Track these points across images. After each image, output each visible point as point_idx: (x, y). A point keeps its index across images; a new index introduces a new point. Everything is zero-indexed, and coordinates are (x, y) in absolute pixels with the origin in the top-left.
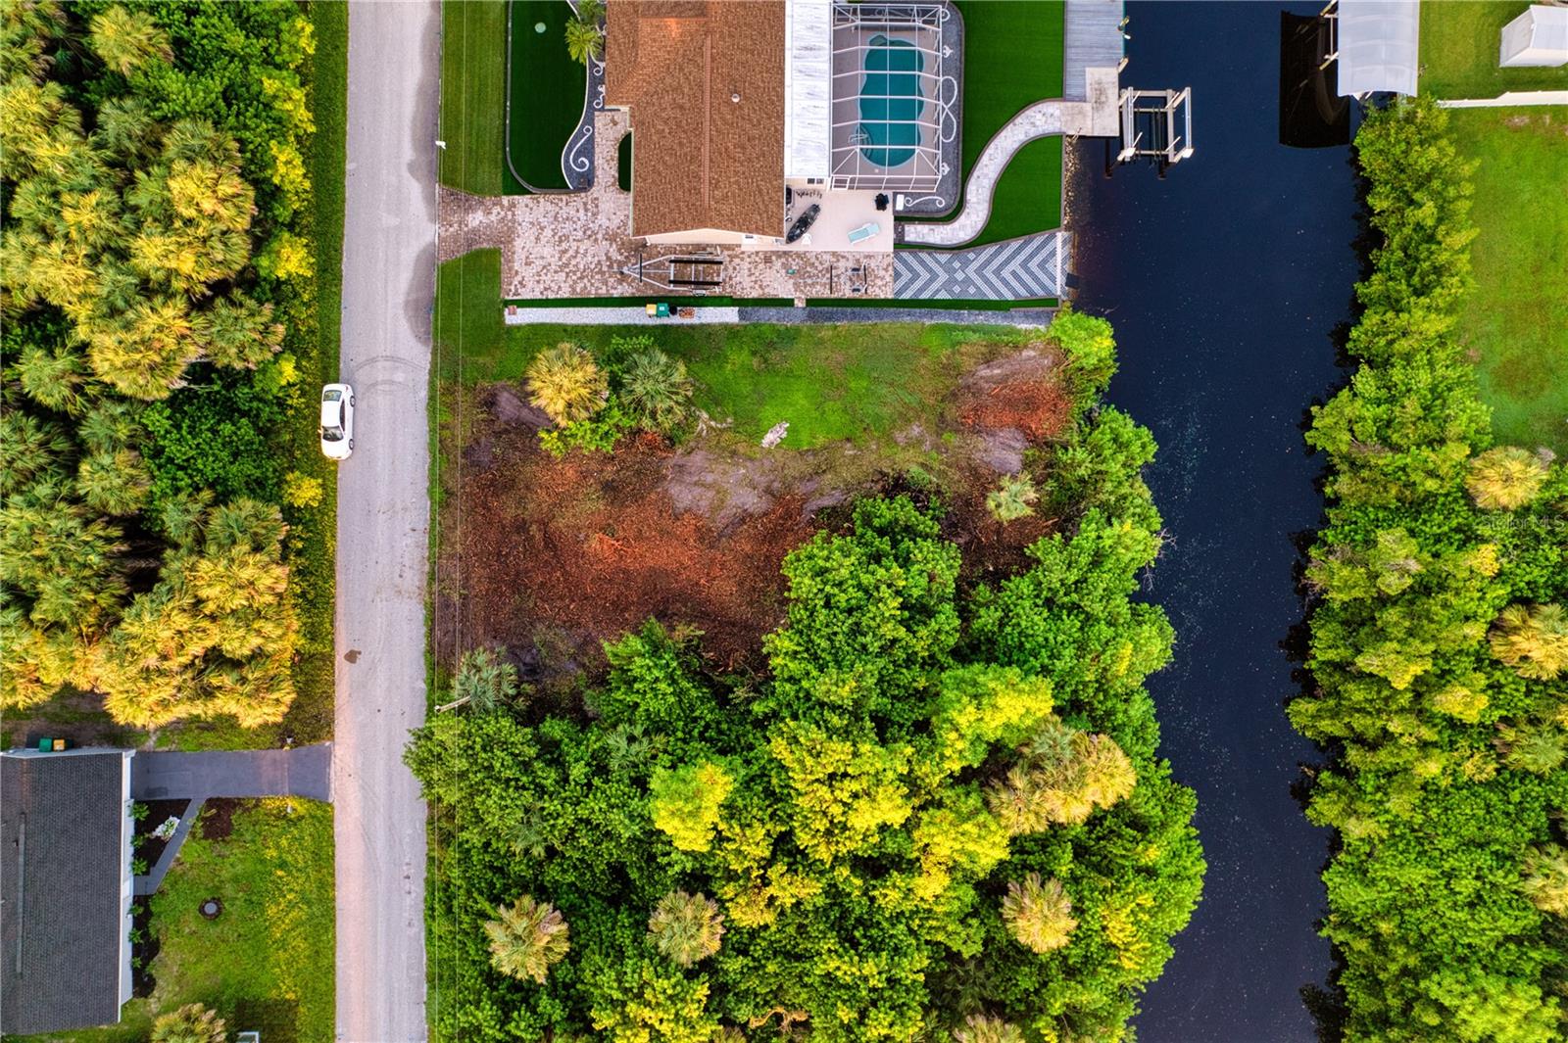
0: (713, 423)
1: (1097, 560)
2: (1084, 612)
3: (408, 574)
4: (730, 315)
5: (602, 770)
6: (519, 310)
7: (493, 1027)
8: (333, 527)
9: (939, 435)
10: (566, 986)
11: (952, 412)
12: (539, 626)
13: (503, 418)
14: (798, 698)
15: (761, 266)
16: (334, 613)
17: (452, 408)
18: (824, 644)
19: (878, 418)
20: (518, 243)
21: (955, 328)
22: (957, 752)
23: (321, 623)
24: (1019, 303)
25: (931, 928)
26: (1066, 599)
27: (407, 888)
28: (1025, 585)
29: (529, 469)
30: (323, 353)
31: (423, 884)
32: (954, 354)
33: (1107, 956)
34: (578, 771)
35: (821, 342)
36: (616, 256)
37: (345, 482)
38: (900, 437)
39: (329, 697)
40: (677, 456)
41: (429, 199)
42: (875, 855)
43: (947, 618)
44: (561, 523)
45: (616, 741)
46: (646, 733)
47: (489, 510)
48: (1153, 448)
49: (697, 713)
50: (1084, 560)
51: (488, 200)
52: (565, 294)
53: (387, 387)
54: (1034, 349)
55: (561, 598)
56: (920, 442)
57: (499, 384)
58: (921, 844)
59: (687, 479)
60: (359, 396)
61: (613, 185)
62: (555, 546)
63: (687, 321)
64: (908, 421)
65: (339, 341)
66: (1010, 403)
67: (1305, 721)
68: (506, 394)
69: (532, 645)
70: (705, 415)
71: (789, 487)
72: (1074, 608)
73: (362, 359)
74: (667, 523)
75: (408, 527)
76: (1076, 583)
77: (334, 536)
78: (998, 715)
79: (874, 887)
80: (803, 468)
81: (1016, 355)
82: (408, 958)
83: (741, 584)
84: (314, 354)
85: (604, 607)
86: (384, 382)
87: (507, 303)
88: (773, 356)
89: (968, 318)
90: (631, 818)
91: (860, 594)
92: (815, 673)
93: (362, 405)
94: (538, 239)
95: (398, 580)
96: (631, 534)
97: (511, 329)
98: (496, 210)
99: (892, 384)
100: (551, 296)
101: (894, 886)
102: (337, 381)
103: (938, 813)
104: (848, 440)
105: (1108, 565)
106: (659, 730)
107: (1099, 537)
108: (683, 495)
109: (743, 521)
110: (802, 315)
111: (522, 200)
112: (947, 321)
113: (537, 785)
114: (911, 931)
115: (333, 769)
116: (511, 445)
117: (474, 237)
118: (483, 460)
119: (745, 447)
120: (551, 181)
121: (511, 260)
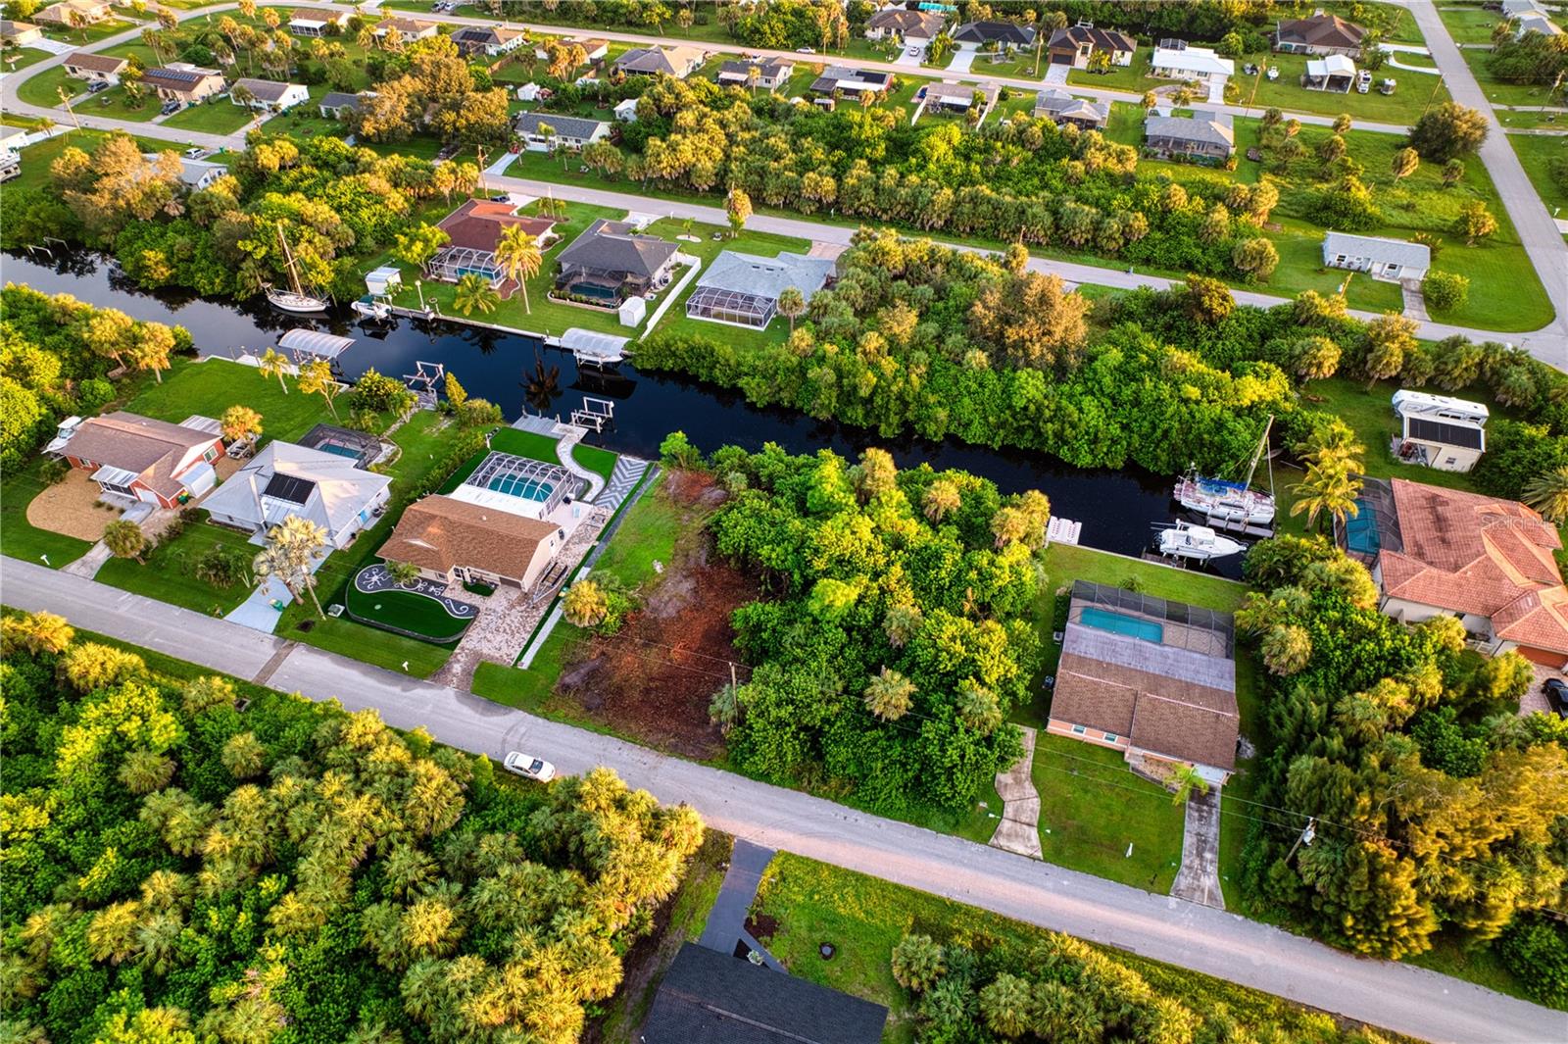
0: (637, 590)
3: (646, 760)
4: (587, 569)
6: (522, 661)
9: (692, 510)
11: (684, 504)
13: (579, 683)
15: (569, 552)
17: (557, 709)
19: (672, 528)
20: (485, 651)
21: (644, 495)
24: (646, 474)
28: (779, 481)
29: (616, 678)
31: (853, 810)
32: (656, 498)
35: (621, 540)
36: (523, 608)
38: (685, 523)
40: (647, 610)
41: (430, 686)
42: (889, 542)
44: (655, 671)
47: (628, 707)
51: (451, 659)
52: (528, 637)
53: (525, 738)
54: (670, 476)
58: (890, 528)
59: (661, 608)
61: (485, 599)
62: (667, 678)
64: (679, 519)
66: (691, 486)
68: (566, 678)
70: (632, 591)
71: (688, 569)
73: (499, 746)
74: (681, 623)
75: (616, 752)
78: (832, 479)
80: (681, 561)
81: (669, 481)
82: (902, 834)
86: (522, 737)
87: (515, 666)
88: (617, 559)
89: (642, 491)
94: (489, 641)
95: (647, 766)
96: (679, 638)
97: (530, 668)
98: (459, 656)
99: (658, 520)
100: (525, 643)
104: (676, 541)
108: (670, 611)
109: (696, 592)
110: (603, 544)
111: (463, 641)
112: (639, 497)
115: (755, 842)
116: (597, 683)
117: (466, 672)
118: (598, 701)
119: (657, 580)
120: (463, 626)
121: (492, 657)
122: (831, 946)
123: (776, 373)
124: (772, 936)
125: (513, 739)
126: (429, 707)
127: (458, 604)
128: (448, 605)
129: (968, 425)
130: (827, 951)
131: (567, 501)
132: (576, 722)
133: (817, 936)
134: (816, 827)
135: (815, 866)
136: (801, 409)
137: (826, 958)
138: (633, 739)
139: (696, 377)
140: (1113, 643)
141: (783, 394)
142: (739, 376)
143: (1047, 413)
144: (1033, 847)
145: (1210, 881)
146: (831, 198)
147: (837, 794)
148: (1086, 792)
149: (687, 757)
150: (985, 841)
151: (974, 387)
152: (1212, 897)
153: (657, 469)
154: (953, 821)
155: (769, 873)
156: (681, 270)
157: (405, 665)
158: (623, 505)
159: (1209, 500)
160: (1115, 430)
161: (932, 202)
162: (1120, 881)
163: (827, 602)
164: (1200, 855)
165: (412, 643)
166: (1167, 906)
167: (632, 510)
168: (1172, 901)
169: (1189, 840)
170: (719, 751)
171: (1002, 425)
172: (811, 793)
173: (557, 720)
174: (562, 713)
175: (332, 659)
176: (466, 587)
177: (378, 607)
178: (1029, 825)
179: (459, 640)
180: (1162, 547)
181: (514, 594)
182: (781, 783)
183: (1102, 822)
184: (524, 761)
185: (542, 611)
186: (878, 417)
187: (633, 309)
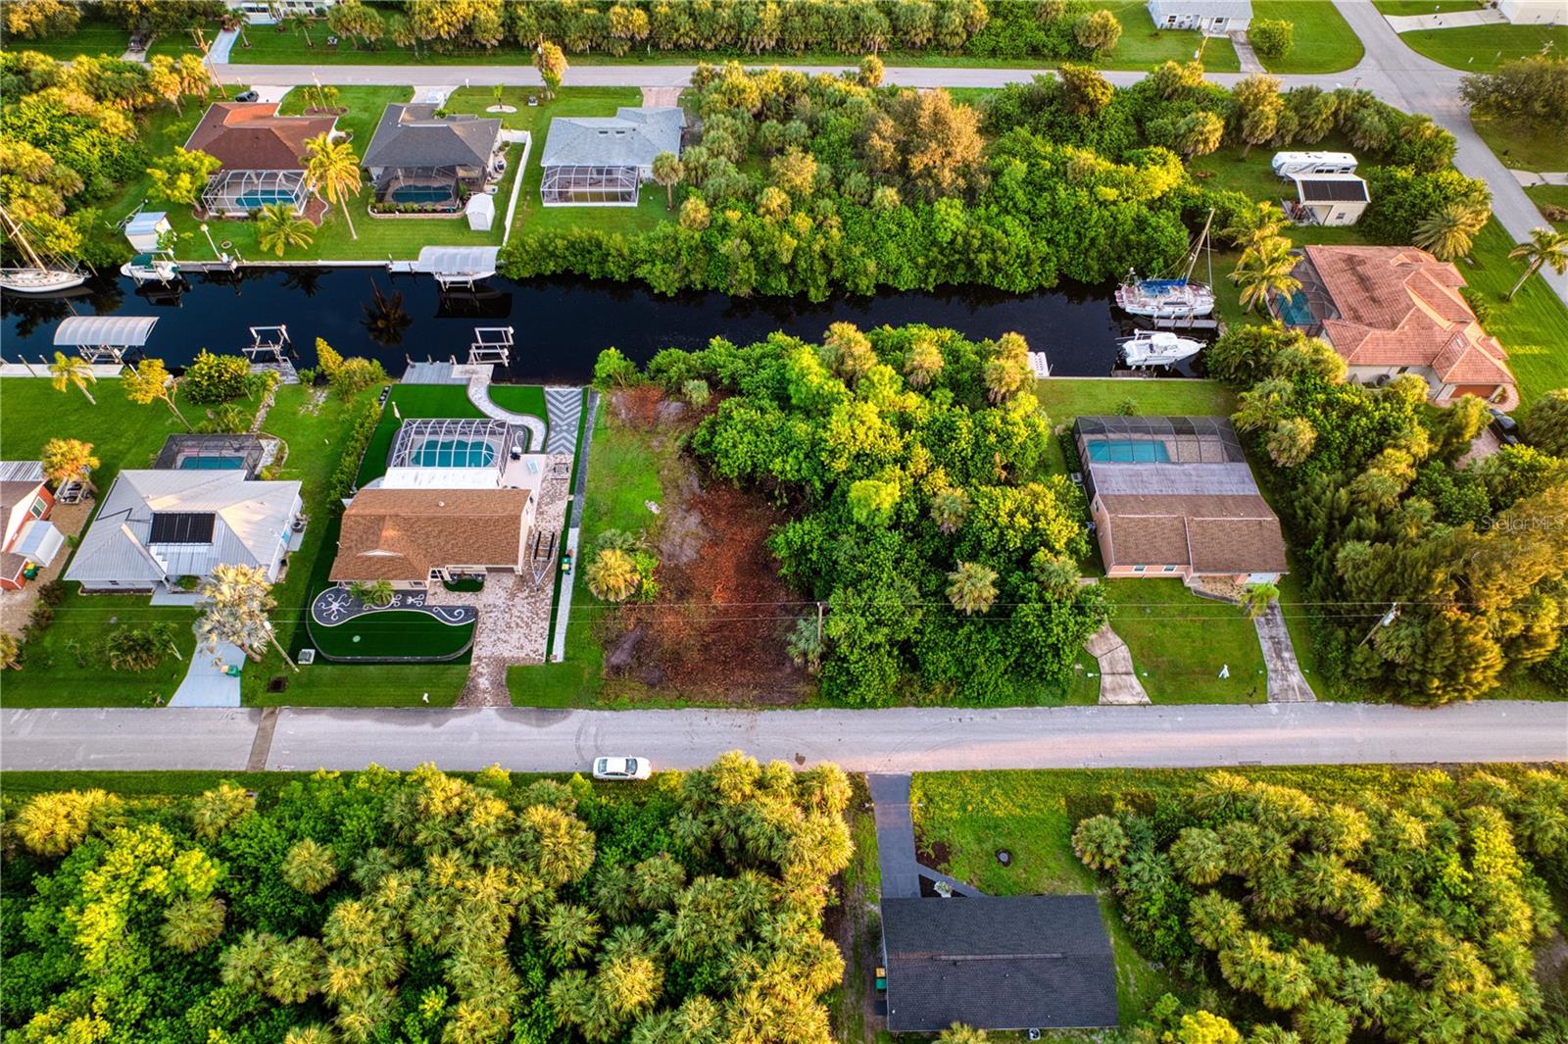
0: (643, 537)
3: (738, 721)
4: (574, 534)
6: (554, 654)
9: (658, 434)
11: (645, 428)
13: (629, 660)
15: (545, 516)
17: (619, 696)
19: (646, 460)
20: (506, 654)
21: (596, 428)
22: (837, 387)
24: (584, 403)
26: (753, 364)
27: (968, 720)
28: (745, 381)
29: (667, 644)
31: (964, 711)
32: (611, 429)
35: (597, 488)
36: (526, 594)
37: (668, 768)
38: (658, 450)
40: (663, 558)
41: (463, 713)
44: (704, 623)
47: (693, 670)
48: (672, 350)
51: (472, 675)
52: (546, 624)
53: (600, 738)
54: (612, 399)
56: (662, 442)
57: (605, 665)
59: (678, 551)
61: (477, 595)
62: (719, 627)
63: (575, 551)
64: (649, 447)
65: (560, 773)
68: (612, 659)
71: (686, 502)
73: (576, 757)
74: (706, 564)
75: (704, 723)
78: (813, 368)
80: (674, 494)
81: (614, 405)
82: (1019, 719)
86: (596, 740)
87: (548, 661)
88: (603, 510)
89: (590, 424)
94: (505, 642)
95: (743, 729)
96: (713, 581)
97: (566, 658)
98: (479, 669)
99: (626, 454)
100: (547, 633)
102: (591, 767)
104: (658, 473)
108: (688, 554)
109: (706, 524)
110: (579, 497)
111: (476, 652)
112: (591, 432)
115: (885, 772)
116: (648, 655)
117: (496, 684)
118: (658, 673)
119: (659, 523)
120: (468, 633)
121: (518, 660)
122: (1005, 851)
123: (679, 254)
124: (948, 861)
125: (588, 743)
126: (475, 737)
127: (450, 610)
128: (439, 614)
129: (897, 272)
130: (1004, 857)
131: (516, 457)
132: (646, 703)
133: (988, 846)
134: (938, 738)
135: (954, 778)
136: (717, 289)
137: (1006, 864)
138: (713, 703)
139: (585, 275)
140: (1138, 474)
141: (693, 277)
142: (634, 265)
143: (976, 243)
144: (1138, 694)
145: (1296, 678)
146: (645, 34)
147: (943, 698)
148: (1164, 626)
149: (779, 706)
150: (1094, 702)
151: (895, 228)
152: (1303, 693)
153: (594, 394)
154: (1060, 692)
155: (915, 799)
156: (515, 150)
157: (425, 697)
158: (578, 445)
159: (1153, 302)
160: (1043, 247)
161: (760, 21)
162: (1224, 702)
163: (873, 507)
164: (1279, 657)
165: (417, 668)
166: (1270, 713)
167: (592, 449)
168: (1273, 707)
169: (1266, 646)
170: (807, 689)
171: (930, 265)
172: (917, 705)
173: (623, 707)
174: (625, 698)
175: (331, 714)
176: (449, 587)
177: (356, 639)
178: (1127, 674)
179: (471, 649)
180: (1129, 361)
181: (509, 581)
182: (886, 705)
183: (1188, 651)
184: (617, 765)
185: (550, 590)
186: (803, 281)
187: (480, 209)
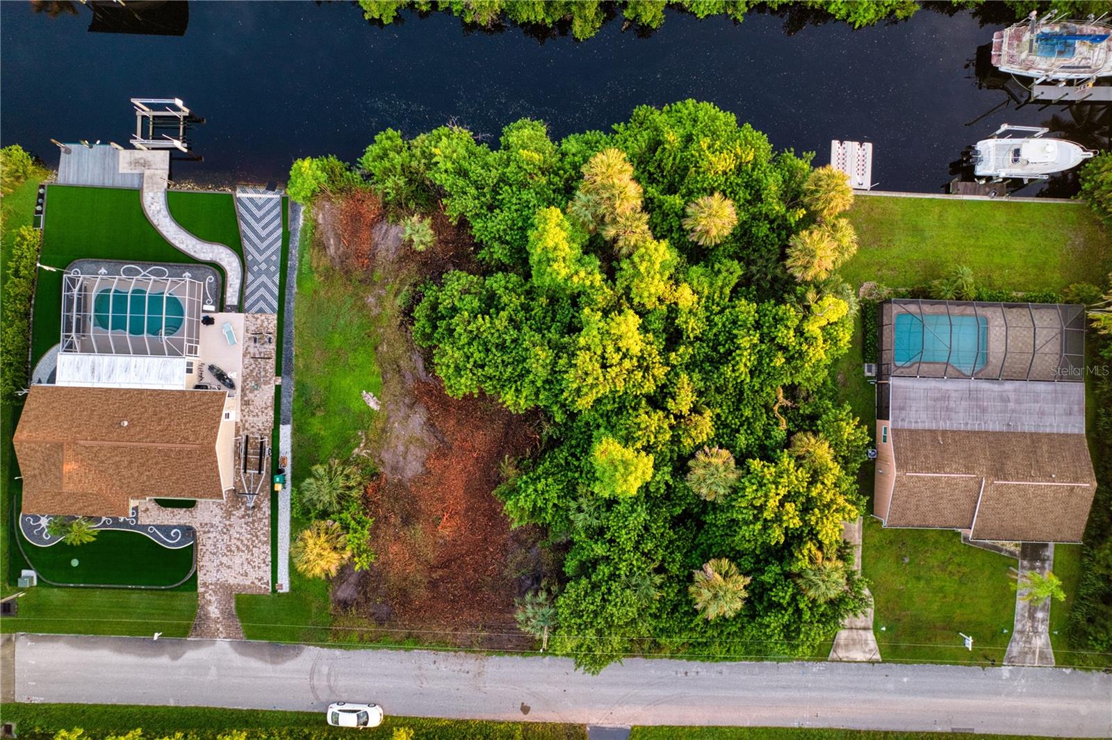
0: (362, 445)
1: (462, 173)
2: (498, 183)
3: (466, 667)
4: (286, 431)
5: (601, 531)
6: (279, 582)
7: (783, 615)
8: (431, 720)
9: (375, 284)
10: (758, 561)
11: (359, 274)
12: (505, 573)
13: (356, 596)
14: (550, 389)
15: (251, 408)
16: (494, 722)
17: (348, 633)
18: (510, 369)
19: (361, 327)
20: (231, 581)
21: (300, 271)
22: (590, 276)
23: (500, 731)
24: (285, 223)
25: (721, 298)
26: (488, 196)
27: (694, 674)
28: (478, 225)
29: (393, 578)
30: (306, 724)
31: (691, 663)
32: (318, 272)
33: (746, 171)
34: (600, 550)
35: (307, 367)
36: (241, 512)
37: (400, 711)
38: (375, 312)
39: (554, 727)
40: (385, 471)
41: (198, 645)
42: (664, 336)
43: (497, 282)
44: (431, 556)
45: (580, 520)
46: (575, 499)
47: (421, 607)
48: (390, 131)
49: (562, 462)
50: (461, 182)
51: (201, 602)
52: (267, 549)
53: (332, 678)
54: (317, 215)
55: (485, 557)
56: (379, 297)
57: (331, 598)
58: (657, 303)
59: (401, 464)
60: (338, 699)
61: (191, 512)
62: (448, 560)
63: (289, 462)
64: (364, 306)
65: (298, 713)
66: (355, 233)
67: (588, 28)
68: (339, 593)
69: (519, 579)
70: (356, 450)
71: (409, 392)
72: (495, 191)
73: (311, 696)
74: (433, 480)
75: (433, 667)
76: (477, 188)
77: (438, 720)
78: (561, 247)
79: (688, 337)
80: (395, 381)
81: (321, 228)
82: (745, 674)
83: (478, 428)
84: (306, 731)
85: (492, 526)
86: (329, 680)
87: (274, 591)
88: (316, 400)
89: (293, 261)
90: (634, 511)
91: (475, 343)
92: (531, 377)
93: (345, 697)
94: (229, 567)
95: (470, 675)
96: (440, 506)
97: (292, 588)
98: (207, 596)
99: (338, 317)
100: (269, 559)
101: (686, 322)
102: (326, 714)
103: (634, 290)
104: (376, 348)
105: (465, 165)
106: (575, 490)
107: (446, 171)
108: (413, 468)
109: (432, 425)
110: (287, 380)
111: (200, 575)
112: (295, 276)
113: (610, 579)
114: (722, 311)
115: (606, 724)
116: (375, 590)
117: (227, 614)
118: (385, 609)
119: (379, 423)
120: (188, 557)
121: (244, 587)
125: (321, 683)
126: (213, 671)
127: (166, 529)
128: (154, 534)
132: (375, 641)
134: (661, 693)
135: (670, 734)
136: (450, 11)
144: (871, 651)
145: (1041, 641)
147: (673, 654)
150: (824, 658)
152: (1043, 656)
153: (294, 205)
158: (281, 299)
162: (956, 662)
166: (1000, 678)
168: (1005, 671)
169: (1021, 604)
172: (646, 656)
174: (355, 636)
177: (74, 562)
178: (865, 629)
179: (195, 574)
183: (936, 607)
185: (267, 508)
